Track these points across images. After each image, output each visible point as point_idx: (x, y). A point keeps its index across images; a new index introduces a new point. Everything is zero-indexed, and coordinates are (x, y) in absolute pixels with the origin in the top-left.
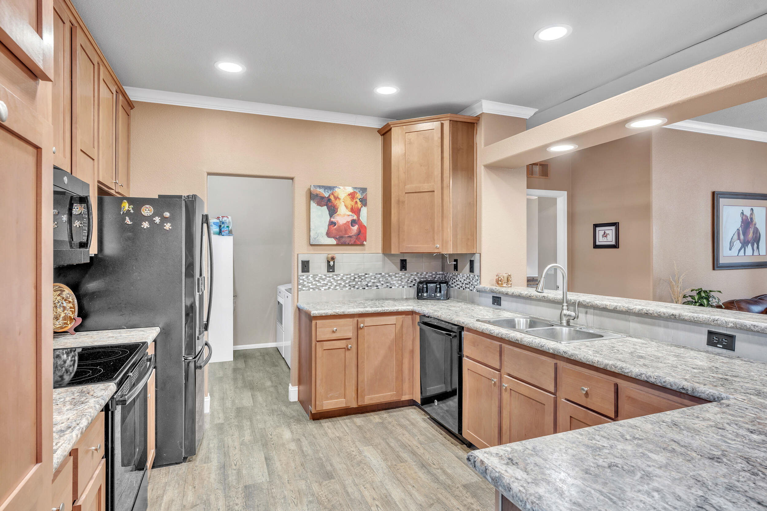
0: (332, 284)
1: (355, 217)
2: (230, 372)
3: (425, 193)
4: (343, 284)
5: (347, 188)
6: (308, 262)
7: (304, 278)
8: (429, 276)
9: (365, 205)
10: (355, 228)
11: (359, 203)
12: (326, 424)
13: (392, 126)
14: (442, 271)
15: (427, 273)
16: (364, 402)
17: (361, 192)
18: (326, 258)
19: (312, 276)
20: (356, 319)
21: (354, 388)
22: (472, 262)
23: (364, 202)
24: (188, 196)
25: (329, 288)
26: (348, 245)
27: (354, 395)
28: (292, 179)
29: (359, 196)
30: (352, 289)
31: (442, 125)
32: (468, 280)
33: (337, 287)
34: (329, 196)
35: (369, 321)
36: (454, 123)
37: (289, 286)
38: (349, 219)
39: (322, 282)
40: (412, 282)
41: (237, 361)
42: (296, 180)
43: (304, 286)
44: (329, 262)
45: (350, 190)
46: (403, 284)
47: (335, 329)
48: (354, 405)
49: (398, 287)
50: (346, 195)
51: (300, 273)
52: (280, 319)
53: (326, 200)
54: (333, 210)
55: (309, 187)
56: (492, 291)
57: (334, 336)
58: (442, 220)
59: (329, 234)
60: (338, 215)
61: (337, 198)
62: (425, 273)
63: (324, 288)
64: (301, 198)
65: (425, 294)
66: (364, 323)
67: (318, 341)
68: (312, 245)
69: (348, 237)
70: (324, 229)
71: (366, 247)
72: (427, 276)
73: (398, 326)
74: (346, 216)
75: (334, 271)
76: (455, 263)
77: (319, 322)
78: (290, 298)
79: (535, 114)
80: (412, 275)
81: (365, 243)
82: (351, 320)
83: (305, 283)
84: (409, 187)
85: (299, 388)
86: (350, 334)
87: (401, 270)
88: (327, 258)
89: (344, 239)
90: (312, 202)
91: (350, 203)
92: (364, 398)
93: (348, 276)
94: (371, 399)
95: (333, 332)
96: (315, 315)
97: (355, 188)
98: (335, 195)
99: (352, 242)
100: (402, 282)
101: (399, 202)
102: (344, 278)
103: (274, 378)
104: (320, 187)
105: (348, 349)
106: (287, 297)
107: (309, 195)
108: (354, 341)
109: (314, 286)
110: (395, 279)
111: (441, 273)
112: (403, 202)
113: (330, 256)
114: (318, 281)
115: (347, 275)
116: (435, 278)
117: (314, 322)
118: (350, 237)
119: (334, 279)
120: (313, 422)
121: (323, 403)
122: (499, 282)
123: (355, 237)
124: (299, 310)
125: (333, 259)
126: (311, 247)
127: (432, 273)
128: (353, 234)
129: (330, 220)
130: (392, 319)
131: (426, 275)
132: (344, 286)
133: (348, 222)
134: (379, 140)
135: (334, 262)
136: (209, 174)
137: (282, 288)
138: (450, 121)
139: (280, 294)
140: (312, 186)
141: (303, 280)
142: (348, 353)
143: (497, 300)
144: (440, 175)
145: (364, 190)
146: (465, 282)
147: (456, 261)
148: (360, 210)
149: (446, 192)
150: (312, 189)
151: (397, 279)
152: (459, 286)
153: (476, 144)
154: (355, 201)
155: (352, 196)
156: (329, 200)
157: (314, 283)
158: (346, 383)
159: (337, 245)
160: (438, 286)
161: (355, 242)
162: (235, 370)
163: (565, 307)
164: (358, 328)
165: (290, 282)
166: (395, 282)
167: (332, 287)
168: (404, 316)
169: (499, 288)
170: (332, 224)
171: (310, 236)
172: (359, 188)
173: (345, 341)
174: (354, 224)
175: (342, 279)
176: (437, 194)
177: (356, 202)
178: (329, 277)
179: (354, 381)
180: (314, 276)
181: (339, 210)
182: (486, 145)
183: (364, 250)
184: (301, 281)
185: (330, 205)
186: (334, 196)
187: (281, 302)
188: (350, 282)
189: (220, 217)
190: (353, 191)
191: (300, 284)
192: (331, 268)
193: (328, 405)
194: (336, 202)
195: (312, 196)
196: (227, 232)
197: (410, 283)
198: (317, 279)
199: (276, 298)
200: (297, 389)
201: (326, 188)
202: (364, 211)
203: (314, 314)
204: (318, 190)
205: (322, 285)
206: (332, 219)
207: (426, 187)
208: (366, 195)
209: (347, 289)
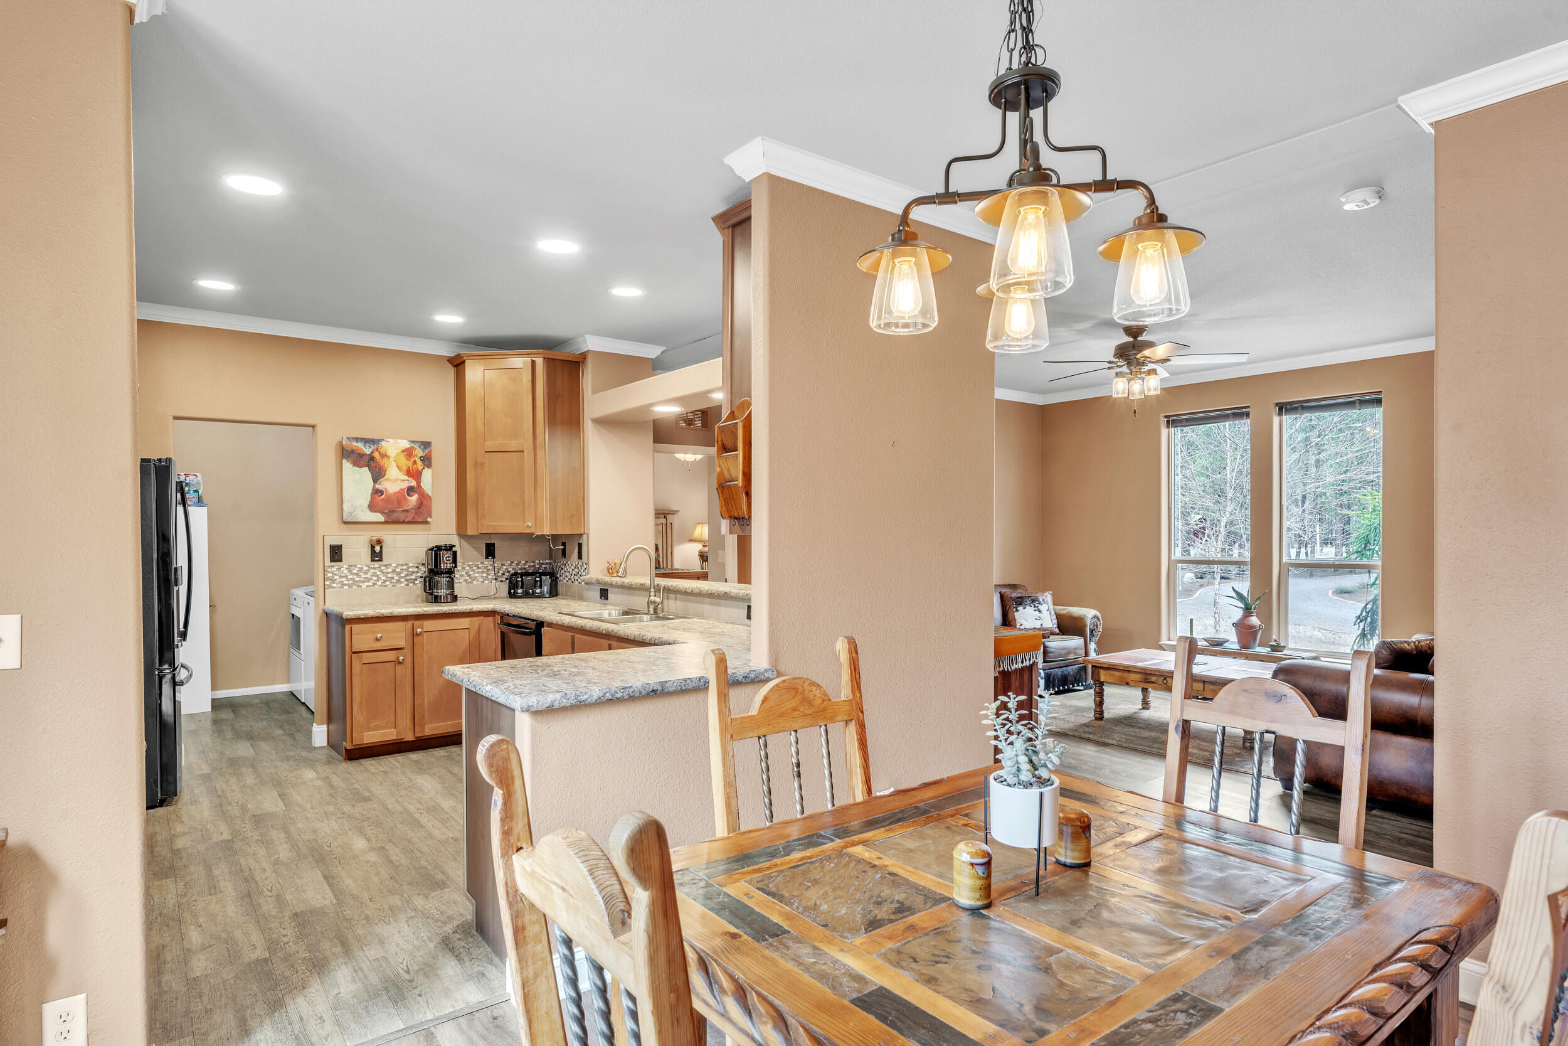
0: (379, 579)
1: (413, 483)
2: (208, 724)
3: (512, 454)
4: (397, 578)
5: (400, 441)
6: (339, 547)
7: (333, 569)
8: (530, 566)
9: (429, 466)
10: (414, 498)
11: (419, 463)
12: (369, 764)
13: (465, 358)
14: (550, 559)
15: (526, 562)
16: (424, 732)
17: (422, 447)
18: (368, 541)
19: (347, 566)
20: (410, 623)
21: (409, 715)
22: (580, 545)
23: (427, 461)
24: (160, 460)
25: (374, 584)
26: (404, 522)
27: (409, 723)
28: (313, 427)
29: (419, 452)
30: (411, 585)
31: (533, 363)
32: (576, 570)
33: (387, 583)
34: (372, 452)
35: (429, 625)
36: (550, 362)
37: (310, 589)
38: (405, 485)
39: (363, 576)
40: (503, 574)
41: (218, 712)
42: (319, 429)
43: (333, 581)
44: (373, 547)
45: (405, 444)
46: (490, 577)
47: (379, 635)
48: (409, 737)
49: (483, 582)
50: (398, 451)
51: (328, 562)
52: (296, 642)
53: (366, 459)
54: (378, 474)
55: (339, 439)
56: (598, 582)
57: (378, 646)
58: (535, 491)
59: (372, 507)
60: (387, 479)
61: (384, 456)
62: (523, 562)
63: (366, 584)
64: (327, 456)
65: (520, 591)
66: (422, 628)
67: (354, 653)
68: (346, 523)
69: (403, 511)
70: (365, 498)
71: (432, 526)
72: (527, 567)
73: (473, 632)
74: (399, 482)
75: (381, 560)
76: (563, 547)
77: (355, 627)
78: (312, 604)
79: (662, 353)
80: (503, 565)
81: (429, 519)
82: (403, 623)
83: (336, 577)
84: (490, 444)
85: (328, 727)
86: (402, 643)
87: (487, 558)
88: (371, 541)
89: (396, 515)
90: (344, 461)
91: (405, 463)
92: (423, 726)
93: (405, 567)
94: (435, 728)
95: (377, 640)
96: (349, 617)
97: (413, 442)
98: (381, 451)
99: (410, 519)
100: (488, 574)
101: (476, 464)
102: (397, 570)
103: (286, 726)
104: (357, 440)
105: (400, 663)
106: (308, 604)
107: (339, 451)
108: (408, 651)
109: (351, 582)
110: (478, 570)
111: (548, 561)
112: (482, 464)
113: (375, 538)
114: (357, 574)
115: (402, 565)
116: (539, 568)
117: (347, 627)
118: (407, 511)
119: (381, 571)
120: (349, 762)
121: (362, 735)
122: (611, 570)
123: (413, 511)
124: (327, 615)
125: (379, 542)
126: (345, 526)
127: (534, 562)
128: (410, 507)
129: (374, 486)
130: (465, 622)
131: (524, 565)
132: (399, 581)
133: (403, 490)
134: (452, 371)
135: (381, 547)
136: (176, 418)
137: (300, 593)
138: (545, 358)
139: (294, 603)
140: (345, 438)
141: (333, 573)
142: (399, 668)
143: (604, 594)
144: (531, 430)
145: (426, 445)
146: (574, 572)
147: (564, 544)
148: (421, 473)
149: (540, 453)
150: (344, 443)
151: (481, 570)
152: (567, 579)
153: (583, 389)
154: (412, 460)
155: (409, 453)
156: (372, 458)
157: (350, 577)
158: (397, 708)
159: (385, 523)
160: (538, 579)
161: (414, 518)
162: (215, 722)
163: (652, 594)
164: (414, 635)
165: (311, 583)
166: (477, 575)
167: (379, 583)
168: (481, 618)
169: (608, 579)
170: (377, 492)
171: (342, 510)
172: (418, 442)
173: (394, 652)
174: (411, 493)
175: (394, 571)
176: (528, 455)
177: (415, 462)
178: (374, 568)
179: (409, 706)
180: (349, 569)
181: (387, 473)
182: (594, 392)
183: (430, 530)
184: (330, 575)
185: (373, 465)
186: (380, 453)
187: (297, 614)
188: (407, 575)
189: (182, 474)
190: (409, 446)
191: (328, 579)
192: (376, 556)
193: (370, 737)
194: (384, 461)
195: (346, 453)
196: (196, 500)
197: (501, 577)
198: (354, 571)
199: (289, 608)
200: (326, 729)
201: (366, 441)
202: (427, 475)
203: (346, 616)
204: (354, 443)
205: (362, 579)
206: (377, 486)
207: (513, 445)
208: (430, 452)
209: (403, 585)
